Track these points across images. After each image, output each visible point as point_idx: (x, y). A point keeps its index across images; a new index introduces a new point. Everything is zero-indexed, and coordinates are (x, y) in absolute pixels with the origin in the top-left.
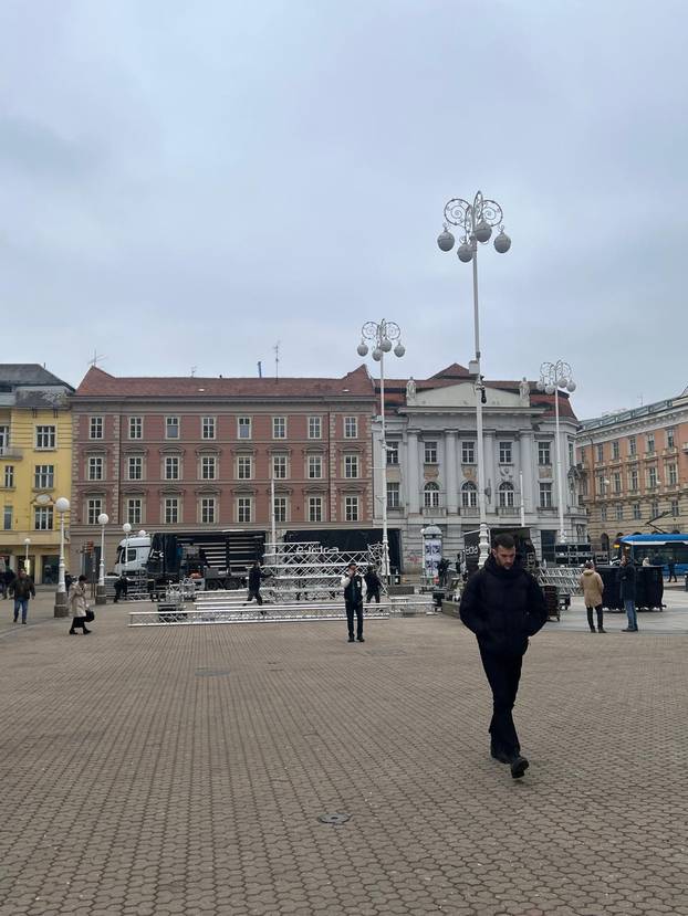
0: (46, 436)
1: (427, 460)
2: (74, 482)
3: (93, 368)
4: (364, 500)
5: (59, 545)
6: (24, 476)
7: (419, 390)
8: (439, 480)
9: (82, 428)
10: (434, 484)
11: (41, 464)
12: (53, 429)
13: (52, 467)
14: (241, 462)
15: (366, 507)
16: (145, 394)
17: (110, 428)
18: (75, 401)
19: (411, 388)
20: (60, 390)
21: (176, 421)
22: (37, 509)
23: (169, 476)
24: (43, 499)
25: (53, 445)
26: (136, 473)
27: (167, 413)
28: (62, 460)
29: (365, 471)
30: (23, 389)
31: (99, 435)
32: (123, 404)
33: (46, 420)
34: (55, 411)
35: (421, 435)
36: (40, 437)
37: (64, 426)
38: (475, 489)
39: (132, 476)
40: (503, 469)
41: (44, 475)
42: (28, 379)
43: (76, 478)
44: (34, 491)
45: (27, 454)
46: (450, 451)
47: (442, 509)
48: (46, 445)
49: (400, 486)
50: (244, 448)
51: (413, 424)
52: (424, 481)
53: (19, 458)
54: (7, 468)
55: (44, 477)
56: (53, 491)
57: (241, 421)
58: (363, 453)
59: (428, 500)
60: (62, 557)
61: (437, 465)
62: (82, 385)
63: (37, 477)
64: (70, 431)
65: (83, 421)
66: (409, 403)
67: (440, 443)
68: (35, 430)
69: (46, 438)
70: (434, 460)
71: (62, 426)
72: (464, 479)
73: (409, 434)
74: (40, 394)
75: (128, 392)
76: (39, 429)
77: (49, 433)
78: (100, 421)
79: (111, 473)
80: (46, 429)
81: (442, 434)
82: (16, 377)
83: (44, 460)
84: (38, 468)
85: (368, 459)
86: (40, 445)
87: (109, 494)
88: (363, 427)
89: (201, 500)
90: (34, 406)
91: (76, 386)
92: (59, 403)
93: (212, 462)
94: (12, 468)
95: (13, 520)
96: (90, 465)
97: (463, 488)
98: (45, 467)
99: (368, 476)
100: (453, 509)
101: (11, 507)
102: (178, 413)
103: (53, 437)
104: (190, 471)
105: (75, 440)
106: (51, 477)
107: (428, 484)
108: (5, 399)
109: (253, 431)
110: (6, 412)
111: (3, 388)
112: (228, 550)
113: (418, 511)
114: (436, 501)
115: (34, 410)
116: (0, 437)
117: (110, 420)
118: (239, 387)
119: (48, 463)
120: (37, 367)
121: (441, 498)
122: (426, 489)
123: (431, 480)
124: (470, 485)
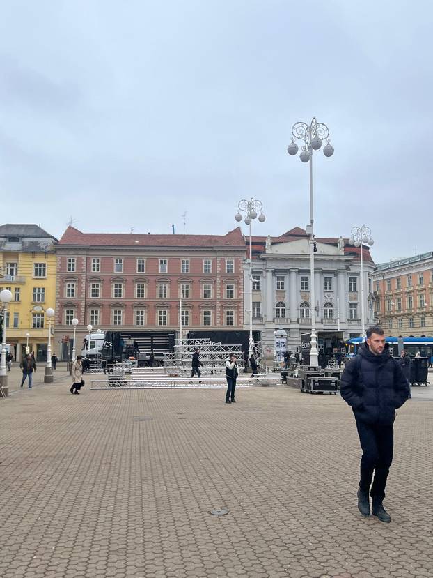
0: (40, 270)
1: (278, 288)
2: (57, 298)
3: (70, 227)
4: (238, 312)
5: (48, 338)
6: (27, 295)
7: (273, 244)
8: (286, 301)
9: (62, 265)
10: (282, 303)
11: (37, 287)
12: (44, 265)
13: (43, 289)
14: (161, 287)
15: (239, 317)
16: (102, 244)
17: (80, 265)
18: (58, 248)
19: (269, 242)
20: (49, 240)
21: (121, 261)
22: (34, 315)
23: (116, 296)
24: (38, 309)
25: (44, 275)
26: (95, 293)
27: (116, 256)
28: (50, 284)
29: (239, 294)
30: (26, 240)
31: (73, 269)
32: (88, 250)
33: (40, 260)
34: (46, 254)
35: (275, 272)
36: (36, 270)
37: (52, 264)
38: (308, 306)
39: (93, 296)
40: (326, 294)
41: (39, 294)
42: (29, 234)
43: (59, 296)
44: (32, 304)
45: (28, 280)
46: (293, 282)
47: (287, 319)
48: (40, 275)
49: (261, 304)
50: (163, 279)
51: (269, 265)
52: (276, 301)
53: (23, 283)
54: (16, 289)
55: (39, 295)
56: (44, 304)
57: (162, 262)
58: (238, 283)
59: (278, 313)
60: (49, 345)
61: (284, 291)
62: (62, 238)
63: (34, 295)
64: (55, 267)
65: (63, 260)
66: (267, 252)
67: (286, 277)
68: (33, 266)
69: (40, 271)
70: (283, 288)
71: (49, 263)
72: (302, 301)
73: (267, 271)
74: (36, 244)
75: (92, 242)
76: (36, 265)
77: (42, 268)
78: (74, 261)
79: (80, 293)
80: (40, 265)
81: (288, 271)
82: (22, 232)
83: (39, 284)
84: (35, 289)
85: (241, 287)
86: (36, 275)
87: (79, 306)
88: (238, 267)
89: (136, 311)
90: (33, 251)
91: (59, 239)
92: (48, 249)
93: (143, 287)
94: (19, 289)
95: (19, 322)
96: (67, 288)
97: (301, 306)
98: (39, 289)
99: (241, 297)
100: (294, 319)
101: (18, 313)
102: (122, 256)
103: (44, 270)
104: (129, 293)
105: (58, 272)
106: (43, 296)
107: (279, 303)
108: (15, 246)
109: (169, 268)
110: (15, 254)
111: (13, 239)
112: (152, 342)
113: (272, 320)
114: (283, 314)
115: (33, 253)
116: (12, 270)
117: (80, 260)
118: (160, 240)
119: (41, 286)
120: (34, 226)
121: (286, 312)
122: (277, 306)
123: (281, 300)
124: (305, 304)
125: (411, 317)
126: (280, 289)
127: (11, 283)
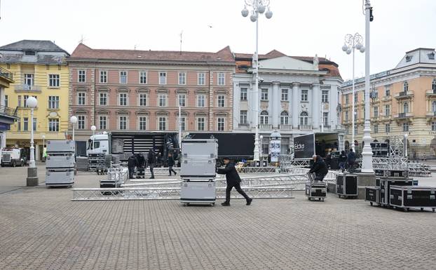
1: (262, 98)
2: (69, 106)
3: (81, 44)
4: (228, 120)
6: (43, 102)
8: (269, 110)
9: (74, 76)
10: (266, 112)
11: (52, 95)
12: (58, 76)
13: (58, 97)
14: (161, 97)
15: (229, 123)
16: (109, 58)
17: (89, 77)
18: (70, 61)
19: (255, 58)
20: (62, 54)
21: (125, 74)
22: (50, 120)
23: (122, 104)
24: (53, 115)
25: (58, 85)
26: (103, 101)
27: (120, 69)
28: (64, 93)
29: (229, 104)
30: (41, 54)
31: (84, 80)
32: (96, 63)
33: (54, 71)
34: (59, 66)
35: (260, 84)
36: (51, 81)
37: (64, 74)
38: (288, 115)
39: (101, 103)
40: (303, 104)
41: (53, 101)
42: (44, 48)
43: (71, 104)
44: (48, 110)
45: (44, 90)
46: (275, 93)
47: (270, 125)
48: (54, 85)
49: (248, 113)
50: (162, 90)
52: (261, 110)
53: (40, 92)
55: (53, 103)
56: (59, 110)
57: (161, 74)
58: (228, 94)
59: (262, 121)
61: (268, 101)
62: (74, 53)
63: (50, 103)
64: (68, 78)
65: (74, 72)
67: (270, 89)
68: (48, 77)
69: (54, 81)
70: (266, 98)
72: (282, 110)
74: (50, 57)
75: (99, 56)
76: (51, 76)
77: (56, 79)
78: (84, 72)
79: (90, 101)
80: (54, 76)
81: (271, 84)
82: (37, 47)
83: (54, 93)
84: (50, 97)
85: (231, 97)
86: (51, 85)
87: (88, 113)
88: (228, 80)
89: (139, 117)
90: (48, 63)
91: (71, 53)
92: (61, 62)
93: (145, 97)
94: (36, 97)
95: (37, 126)
96: (78, 97)
97: (281, 114)
98: (54, 97)
99: (231, 106)
100: (276, 126)
101: (36, 119)
102: (126, 68)
103: (58, 80)
104: (133, 101)
105: (70, 83)
106: (58, 103)
107: (263, 112)
108: (32, 59)
109: (167, 80)
110: (32, 66)
111: (30, 52)
112: (154, 144)
114: (267, 121)
115: (48, 66)
116: (29, 80)
117: (91, 74)
118: (160, 56)
119: (55, 95)
120: (49, 42)
121: (269, 119)
122: (261, 114)
123: (264, 109)
124: (285, 113)
125: (388, 123)
126: (264, 100)
127: (28, 91)
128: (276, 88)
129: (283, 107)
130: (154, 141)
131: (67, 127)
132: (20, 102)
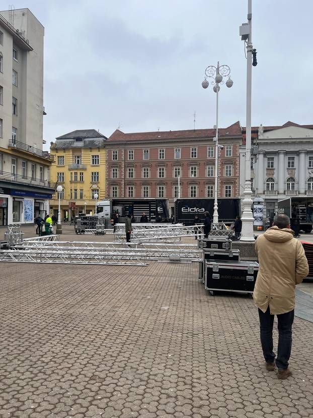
0: (96, 160)
1: (269, 166)
2: (106, 179)
3: (117, 130)
4: (235, 187)
6: (87, 177)
7: (265, 131)
8: (275, 177)
9: (109, 155)
10: (272, 179)
11: (94, 171)
12: (98, 156)
13: (98, 173)
14: (176, 170)
15: (235, 190)
16: (135, 139)
18: (107, 144)
19: (261, 131)
20: (101, 139)
21: (147, 152)
22: (93, 190)
24: (95, 187)
25: (98, 163)
26: (131, 175)
27: (144, 148)
28: (102, 170)
29: (235, 173)
30: (86, 140)
31: (116, 159)
32: (126, 144)
33: (95, 153)
34: (99, 148)
35: (266, 154)
36: (93, 160)
37: (102, 155)
38: (294, 181)
39: (129, 177)
41: (95, 176)
42: (89, 135)
43: (107, 178)
44: (91, 183)
45: (89, 167)
46: (281, 162)
47: (275, 191)
48: (96, 163)
49: (254, 180)
51: (261, 148)
52: (266, 177)
53: (85, 169)
54: (80, 173)
55: (95, 177)
58: (235, 164)
59: (268, 187)
61: (274, 169)
62: (110, 137)
63: (92, 177)
64: (105, 157)
65: (109, 153)
66: (259, 138)
67: (276, 158)
68: (91, 157)
69: (95, 160)
71: (101, 155)
73: (259, 153)
74: (93, 142)
75: (128, 139)
76: (93, 156)
77: (97, 158)
78: (116, 152)
79: (121, 175)
80: (96, 156)
81: (277, 153)
82: (84, 135)
83: (95, 170)
84: (93, 173)
85: (237, 167)
86: (93, 163)
87: (120, 184)
90: (91, 147)
91: (108, 137)
92: (100, 145)
93: (163, 170)
94: (83, 173)
95: (84, 195)
96: (112, 172)
97: (288, 181)
98: (95, 173)
99: (238, 175)
100: (281, 191)
101: (82, 190)
102: (148, 147)
103: (98, 159)
104: (154, 174)
105: (106, 161)
106: (98, 177)
107: (269, 179)
108: (80, 144)
109: (181, 155)
110: (79, 149)
111: (78, 139)
113: (262, 192)
114: (272, 187)
115: (91, 148)
116: (78, 161)
117: (121, 152)
118: (176, 135)
120: (94, 130)
121: (275, 186)
122: (267, 181)
123: (270, 177)
124: (292, 179)
127: (77, 169)
128: (282, 156)
129: (289, 174)
130: (150, 206)
131: (104, 195)
132: (71, 177)
